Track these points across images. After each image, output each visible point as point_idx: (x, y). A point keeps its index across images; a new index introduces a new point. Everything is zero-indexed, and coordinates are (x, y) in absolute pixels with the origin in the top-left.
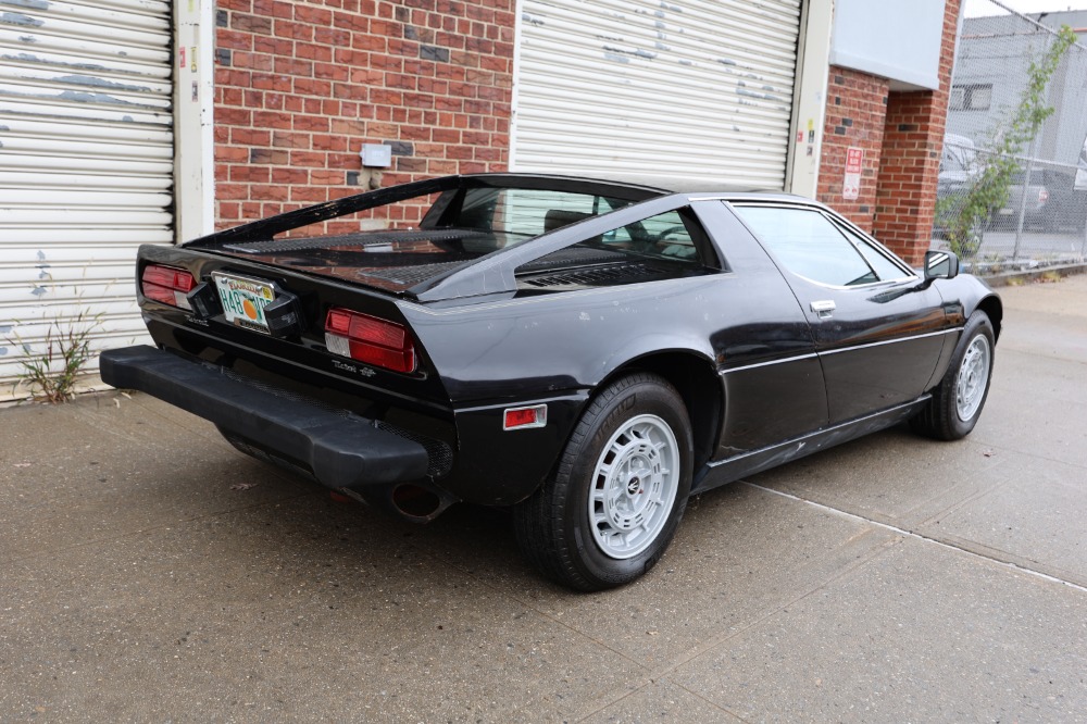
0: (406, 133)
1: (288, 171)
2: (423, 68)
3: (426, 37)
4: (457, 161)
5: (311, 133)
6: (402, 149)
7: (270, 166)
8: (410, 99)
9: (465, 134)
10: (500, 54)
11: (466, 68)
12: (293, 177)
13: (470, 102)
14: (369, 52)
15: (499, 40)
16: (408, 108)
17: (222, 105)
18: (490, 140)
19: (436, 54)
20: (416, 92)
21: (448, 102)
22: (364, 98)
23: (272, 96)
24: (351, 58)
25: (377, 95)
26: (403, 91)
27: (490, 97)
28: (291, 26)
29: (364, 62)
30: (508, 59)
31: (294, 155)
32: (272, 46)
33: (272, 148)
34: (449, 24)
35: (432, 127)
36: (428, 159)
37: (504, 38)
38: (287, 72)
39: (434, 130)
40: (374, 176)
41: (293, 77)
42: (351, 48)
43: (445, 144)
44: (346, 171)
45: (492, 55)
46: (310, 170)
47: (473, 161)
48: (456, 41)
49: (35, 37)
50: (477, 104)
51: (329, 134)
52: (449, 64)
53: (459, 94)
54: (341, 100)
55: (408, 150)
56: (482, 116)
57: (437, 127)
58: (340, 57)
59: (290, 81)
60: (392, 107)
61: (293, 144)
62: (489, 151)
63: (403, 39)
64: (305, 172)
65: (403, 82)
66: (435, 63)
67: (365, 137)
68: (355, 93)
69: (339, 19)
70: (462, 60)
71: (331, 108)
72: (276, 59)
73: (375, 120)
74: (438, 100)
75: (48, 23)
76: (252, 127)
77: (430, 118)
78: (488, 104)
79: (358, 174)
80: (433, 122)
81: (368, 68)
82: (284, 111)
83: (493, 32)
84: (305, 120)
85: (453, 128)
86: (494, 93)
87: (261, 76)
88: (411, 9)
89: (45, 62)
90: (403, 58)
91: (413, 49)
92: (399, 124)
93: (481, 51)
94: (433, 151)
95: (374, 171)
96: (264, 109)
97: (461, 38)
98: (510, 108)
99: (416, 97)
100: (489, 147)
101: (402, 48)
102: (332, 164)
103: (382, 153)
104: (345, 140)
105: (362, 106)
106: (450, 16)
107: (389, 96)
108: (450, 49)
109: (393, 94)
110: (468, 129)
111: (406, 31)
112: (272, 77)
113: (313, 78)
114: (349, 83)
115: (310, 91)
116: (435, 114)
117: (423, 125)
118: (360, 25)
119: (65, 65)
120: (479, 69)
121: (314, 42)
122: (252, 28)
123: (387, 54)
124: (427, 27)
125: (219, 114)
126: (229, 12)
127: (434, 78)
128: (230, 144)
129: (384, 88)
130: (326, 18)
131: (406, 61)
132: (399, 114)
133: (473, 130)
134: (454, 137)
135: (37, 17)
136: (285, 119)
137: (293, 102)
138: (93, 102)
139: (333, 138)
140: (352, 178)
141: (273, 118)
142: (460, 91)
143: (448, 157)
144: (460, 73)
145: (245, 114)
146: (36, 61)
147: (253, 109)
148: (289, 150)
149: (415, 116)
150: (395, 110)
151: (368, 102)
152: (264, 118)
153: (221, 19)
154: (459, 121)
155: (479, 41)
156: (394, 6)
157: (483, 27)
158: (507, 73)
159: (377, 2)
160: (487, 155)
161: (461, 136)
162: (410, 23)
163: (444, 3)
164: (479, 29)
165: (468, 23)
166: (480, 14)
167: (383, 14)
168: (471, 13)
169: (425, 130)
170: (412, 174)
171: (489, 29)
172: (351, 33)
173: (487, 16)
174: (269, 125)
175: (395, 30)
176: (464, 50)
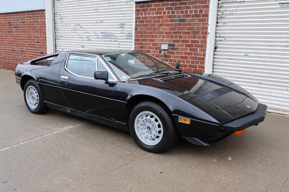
0: (174, 41)
1: (147, 50)
2: (178, 25)
3: (179, 16)
4: (189, 48)
5: (152, 42)
6: (172, 45)
7: (144, 49)
9: (191, 41)
10: (204, 17)
11: (192, 23)
12: (148, 52)
13: (193, 32)
14: (165, 23)
15: (203, 13)
16: (174, 35)
17: (136, 38)
18: (200, 42)
19: (182, 21)
20: (177, 31)
21: (186, 33)
22: (163, 34)
23: (144, 35)
24: (160, 25)
25: (166, 33)
26: (173, 31)
27: (200, 30)
28: (148, 21)
29: (163, 25)
30: (207, 18)
31: (148, 47)
32: (145, 25)
33: (144, 46)
34: (186, 12)
35: (181, 39)
36: (179, 47)
37: (205, 12)
39: (181, 40)
40: (165, 52)
41: (148, 31)
42: (160, 23)
43: (185, 44)
44: (159, 50)
45: (201, 18)
46: (151, 50)
47: (194, 48)
48: (189, 16)
49: (124, 29)
50: (195, 32)
51: (155, 42)
52: (186, 22)
54: (158, 35)
55: (174, 45)
56: (197, 35)
57: (182, 39)
58: (158, 25)
59: (148, 32)
60: (170, 35)
61: (148, 45)
62: (199, 45)
63: (173, 18)
65: (173, 29)
66: (182, 23)
67: (163, 43)
68: (161, 33)
69: (158, 17)
70: (190, 21)
71: (156, 37)
72: (145, 28)
73: (166, 39)
74: (183, 32)
75: (125, 27)
76: (141, 42)
77: (180, 37)
78: (199, 32)
79: (161, 51)
80: (181, 38)
81: (165, 27)
82: (146, 38)
83: (201, 11)
84: (150, 40)
85: (187, 39)
86: (201, 28)
87: (142, 32)
88: (175, 11)
89: (125, 33)
90: (173, 23)
91: (176, 21)
92: (172, 39)
93: (196, 17)
94: (181, 45)
95: (165, 50)
96: (143, 38)
97: (190, 15)
98: (207, 32)
99: (176, 32)
100: (200, 44)
101: (173, 21)
102: (156, 49)
103: (165, 46)
104: (159, 43)
105: (163, 36)
106: (187, 10)
107: (169, 33)
108: (187, 18)
109: (170, 32)
110: (192, 39)
111: (174, 16)
112: (144, 32)
113: (152, 31)
114: (160, 31)
115: (151, 34)
116: (182, 36)
117: (178, 39)
118: (162, 17)
119: (127, 33)
120: (196, 22)
121: (153, 23)
122: (141, 23)
123: (169, 23)
124: (180, 14)
125: (135, 40)
126: (138, 20)
127: (182, 27)
128: (137, 45)
129: (168, 31)
130: (155, 18)
131: (174, 24)
132: (172, 37)
133: (194, 39)
134: (188, 41)
136: (147, 40)
137: (148, 36)
138: (130, 39)
139: (156, 43)
140: (160, 52)
141: (144, 40)
142: (190, 29)
143: (185, 47)
144: (190, 24)
145: (139, 39)
146: (123, 33)
147: (141, 38)
148: (147, 46)
149: (176, 37)
150: (171, 36)
151: (164, 35)
152: (143, 40)
153: (136, 22)
154: (189, 37)
155: (196, 15)
156: (171, 11)
157: (197, 10)
158: (206, 22)
159: (167, 11)
160: (198, 46)
161: (190, 41)
162: (175, 14)
163: (185, 7)
164: (196, 11)
165: (192, 10)
166: (196, 7)
167: (168, 13)
168: (193, 7)
169: (179, 40)
170: (175, 51)
171: (200, 10)
172: (161, 19)
173: (199, 7)
174: (144, 41)
175: (171, 17)
176: (191, 18)
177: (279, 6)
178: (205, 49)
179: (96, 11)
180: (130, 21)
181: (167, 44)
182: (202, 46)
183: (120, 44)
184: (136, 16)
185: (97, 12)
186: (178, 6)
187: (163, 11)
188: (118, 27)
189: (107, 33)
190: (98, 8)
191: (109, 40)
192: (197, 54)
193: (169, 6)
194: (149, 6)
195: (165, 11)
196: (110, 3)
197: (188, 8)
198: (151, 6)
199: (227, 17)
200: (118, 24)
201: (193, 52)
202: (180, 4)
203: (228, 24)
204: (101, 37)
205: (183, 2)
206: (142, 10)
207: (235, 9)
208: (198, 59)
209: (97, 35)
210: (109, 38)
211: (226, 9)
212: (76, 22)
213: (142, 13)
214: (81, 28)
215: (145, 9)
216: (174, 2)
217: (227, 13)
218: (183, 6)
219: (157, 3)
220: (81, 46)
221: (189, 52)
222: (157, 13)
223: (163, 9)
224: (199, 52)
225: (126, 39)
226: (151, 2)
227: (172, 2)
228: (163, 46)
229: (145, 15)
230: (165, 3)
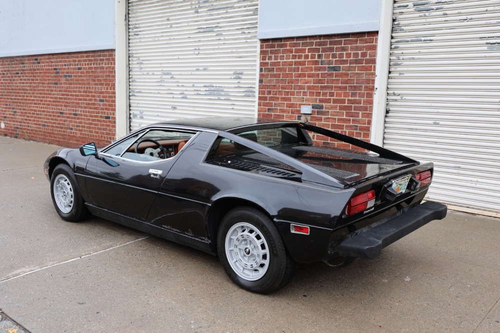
0: (321, 101)
1: (278, 115)
2: (328, 75)
3: (330, 62)
4: (345, 112)
5: (286, 102)
6: (318, 107)
7: (273, 113)
8: (322, 88)
9: (348, 100)
10: (368, 63)
11: (349, 72)
12: (280, 117)
13: (351, 86)
14: (307, 73)
15: (368, 57)
16: (322, 91)
17: (260, 95)
18: (362, 102)
19: (334, 69)
20: (326, 84)
21: (340, 88)
22: (304, 89)
23: (273, 91)
24: (300, 75)
25: (309, 88)
26: (320, 85)
27: (363, 83)
28: (280, 68)
29: (305, 76)
30: (373, 65)
31: (280, 110)
32: (275, 76)
33: (273, 108)
34: (341, 56)
35: (332, 98)
36: (330, 111)
37: (370, 56)
38: (278, 83)
39: (333, 99)
40: (307, 117)
41: (281, 85)
42: (300, 72)
43: (338, 105)
44: (297, 115)
45: (364, 65)
46: (285, 114)
47: (353, 111)
48: (345, 62)
49: (241, 81)
50: (355, 87)
51: (292, 102)
52: (341, 72)
53: (345, 83)
54: (296, 91)
55: (322, 107)
56: (358, 92)
57: (335, 98)
58: (296, 76)
59: (280, 86)
60: (315, 91)
61: (279, 106)
62: (361, 107)
63: (320, 65)
64: (283, 115)
65: (320, 81)
66: (334, 72)
67: (304, 103)
68: (301, 88)
69: (296, 63)
70: (347, 69)
71: (293, 94)
72: (276, 80)
73: (308, 97)
74: (335, 87)
75: (243, 77)
76: (268, 101)
77: (332, 94)
78: (361, 86)
79: (301, 116)
80: (333, 96)
81: (306, 78)
82: (277, 96)
83: (364, 55)
84: (284, 98)
85: (342, 98)
86: (364, 81)
87: (271, 85)
88: (324, 54)
89: (242, 87)
90: (320, 72)
91: (324, 69)
92: (318, 98)
93: (357, 64)
94: (332, 108)
95: (307, 115)
96: (272, 96)
97: (347, 60)
98: (374, 87)
99: (325, 87)
100: (362, 105)
101: (320, 69)
102: (292, 112)
103: (307, 109)
104: (297, 104)
105: (303, 92)
106: (342, 52)
107: (313, 88)
108: (341, 66)
109: (315, 86)
110: (350, 98)
111: (321, 62)
112: (274, 85)
113: (287, 84)
114: (299, 84)
115: (285, 89)
116: (334, 93)
117: (328, 97)
118: (303, 63)
119: (245, 87)
120: (356, 72)
121: (287, 72)
122: (269, 71)
123: (313, 72)
124: (331, 59)
125: (260, 98)
126: (263, 68)
127: (334, 78)
128: (262, 107)
129: (312, 84)
130: (291, 64)
131: (321, 74)
132: (318, 94)
134: (343, 101)
135: (240, 76)
136: (278, 98)
137: (280, 93)
138: (251, 96)
139: (293, 104)
140: (299, 117)
141: (274, 98)
142: (346, 82)
143: (339, 110)
144: (347, 75)
145: (266, 97)
146: (240, 87)
147: (268, 96)
148: (279, 108)
149: (325, 94)
151: (306, 90)
152: (271, 99)
153: (261, 70)
154: (346, 95)
155: (356, 60)
156: (317, 54)
157: (358, 53)
158: (372, 71)
159: (310, 54)
160: (360, 109)
161: (346, 101)
162: (323, 59)
163: (339, 48)
164: (356, 55)
165: (351, 53)
166: (357, 48)
167: (312, 58)
168: (352, 49)
169: (329, 99)
170: (323, 117)
171: (362, 53)
172: (300, 67)
173: (361, 48)
174: (273, 100)
175: (316, 63)
176: (348, 65)
177: (485, 48)
178: (371, 114)
179: (197, 52)
180: (250, 68)
181: (310, 105)
182: (366, 109)
183: (234, 105)
184: (262, 61)
185: (199, 53)
186: (328, 46)
187: (303, 54)
188: (231, 78)
189: (213, 87)
190: (200, 48)
191: (216, 98)
192: (359, 122)
193: (314, 47)
194: (281, 46)
195: (307, 53)
196: (220, 39)
197: (344, 49)
198: (286, 45)
199: (405, 63)
200: (232, 73)
201: (352, 118)
202: (331, 43)
203: (406, 75)
204: (204, 93)
205: (336, 41)
206: (272, 52)
207: (417, 51)
208: (360, 129)
209: (197, 90)
210: (217, 95)
211: (404, 51)
212: (164, 69)
213: (271, 57)
214: (172, 78)
215: (276, 50)
216: (322, 40)
217: (404, 57)
218: (335, 46)
219: (295, 42)
220: (170, 107)
221: (345, 117)
222: (294, 57)
223: (304, 51)
224: (360, 117)
225: (245, 96)
226: (285, 40)
227: (318, 40)
228: (304, 109)
229: (275, 59)
230: (308, 41)
